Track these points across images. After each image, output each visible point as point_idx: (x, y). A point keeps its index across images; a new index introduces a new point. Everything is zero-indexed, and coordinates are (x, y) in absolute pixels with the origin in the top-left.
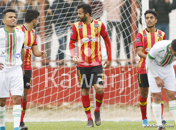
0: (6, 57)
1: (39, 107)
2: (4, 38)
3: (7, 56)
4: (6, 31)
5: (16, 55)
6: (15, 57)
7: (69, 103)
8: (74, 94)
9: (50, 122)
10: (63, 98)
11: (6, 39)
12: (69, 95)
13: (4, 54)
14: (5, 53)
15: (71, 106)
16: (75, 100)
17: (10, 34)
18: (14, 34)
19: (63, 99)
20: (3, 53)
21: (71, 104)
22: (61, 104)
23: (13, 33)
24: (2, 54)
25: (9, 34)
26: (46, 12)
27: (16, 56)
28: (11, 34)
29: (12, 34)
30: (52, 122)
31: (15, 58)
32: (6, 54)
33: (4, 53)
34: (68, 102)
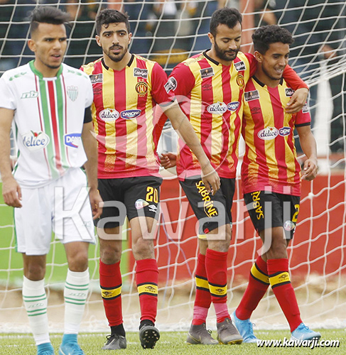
0: (45, 143)
1: (236, 287)
2: (32, 93)
3: (46, 141)
4: (36, 73)
5: (67, 137)
6: (66, 144)
7: (325, 276)
8: (340, 249)
9: (270, 331)
10: (308, 263)
11: (36, 95)
12: (325, 255)
13: (39, 137)
14: (40, 133)
15: (330, 287)
16: (340, 268)
17: (46, 80)
18: (60, 80)
19: (307, 265)
20: (36, 135)
21: (330, 281)
22: (303, 280)
23: (56, 78)
24: (34, 138)
25: (44, 81)
26: (257, 18)
27: (68, 142)
28: (50, 79)
29: (53, 79)
30: (276, 331)
31: (66, 146)
32: (43, 136)
33: (38, 133)
34: (320, 272)
